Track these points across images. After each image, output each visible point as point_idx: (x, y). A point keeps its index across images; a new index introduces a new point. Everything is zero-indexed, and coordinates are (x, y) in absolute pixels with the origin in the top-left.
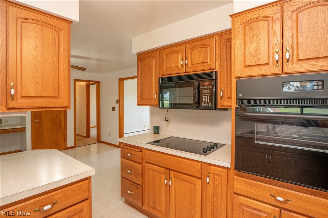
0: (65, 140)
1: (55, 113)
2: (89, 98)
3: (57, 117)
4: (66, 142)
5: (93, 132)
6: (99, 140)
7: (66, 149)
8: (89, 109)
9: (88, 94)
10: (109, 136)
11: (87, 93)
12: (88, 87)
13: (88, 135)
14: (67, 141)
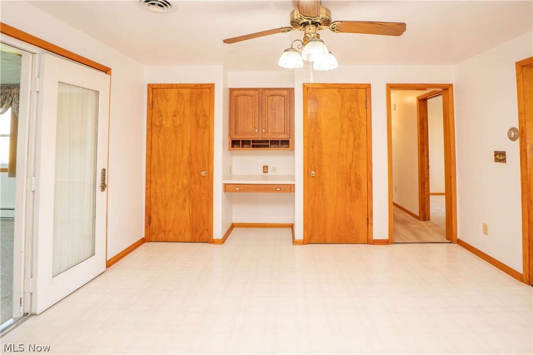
0: (368, 223)
1: (347, 160)
2: (425, 129)
3: (350, 168)
4: (369, 225)
5: (438, 207)
6: (450, 236)
7: (371, 244)
8: (426, 154)
9: (423, 120)
10: (486, 231)
11: (420, 116)
12: (423, 102)
13: (424, 215)
14: (372, 225)
